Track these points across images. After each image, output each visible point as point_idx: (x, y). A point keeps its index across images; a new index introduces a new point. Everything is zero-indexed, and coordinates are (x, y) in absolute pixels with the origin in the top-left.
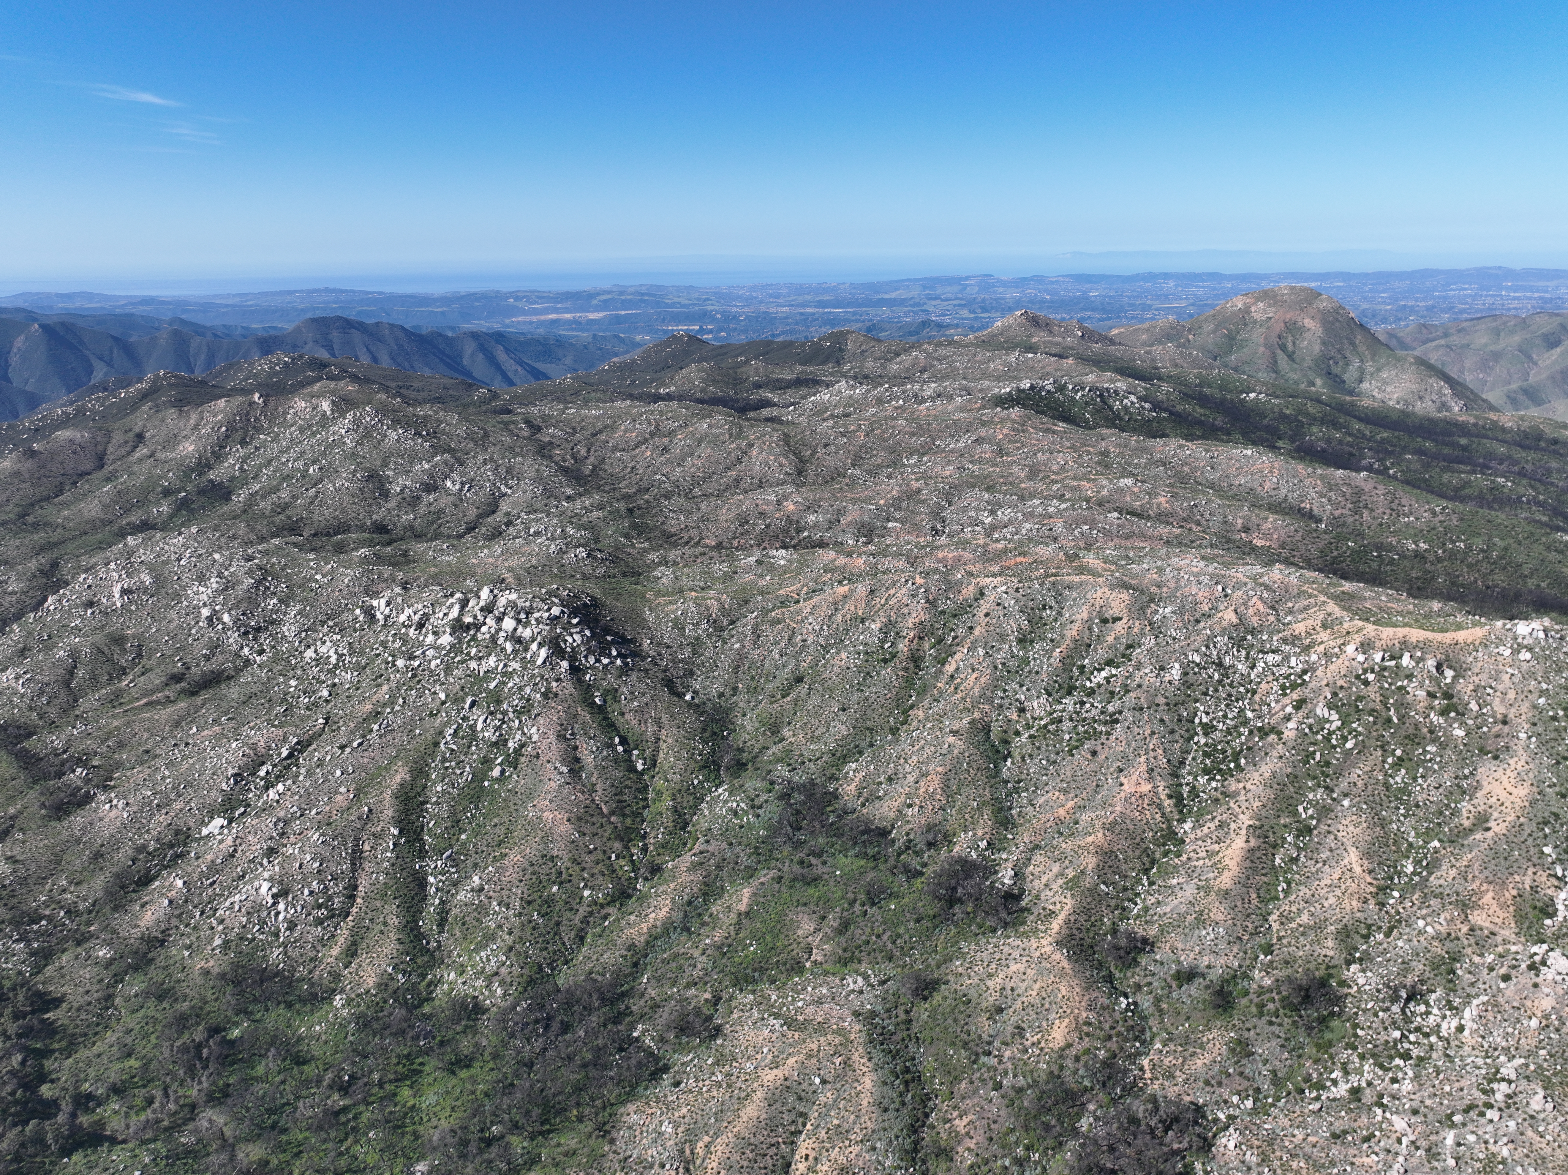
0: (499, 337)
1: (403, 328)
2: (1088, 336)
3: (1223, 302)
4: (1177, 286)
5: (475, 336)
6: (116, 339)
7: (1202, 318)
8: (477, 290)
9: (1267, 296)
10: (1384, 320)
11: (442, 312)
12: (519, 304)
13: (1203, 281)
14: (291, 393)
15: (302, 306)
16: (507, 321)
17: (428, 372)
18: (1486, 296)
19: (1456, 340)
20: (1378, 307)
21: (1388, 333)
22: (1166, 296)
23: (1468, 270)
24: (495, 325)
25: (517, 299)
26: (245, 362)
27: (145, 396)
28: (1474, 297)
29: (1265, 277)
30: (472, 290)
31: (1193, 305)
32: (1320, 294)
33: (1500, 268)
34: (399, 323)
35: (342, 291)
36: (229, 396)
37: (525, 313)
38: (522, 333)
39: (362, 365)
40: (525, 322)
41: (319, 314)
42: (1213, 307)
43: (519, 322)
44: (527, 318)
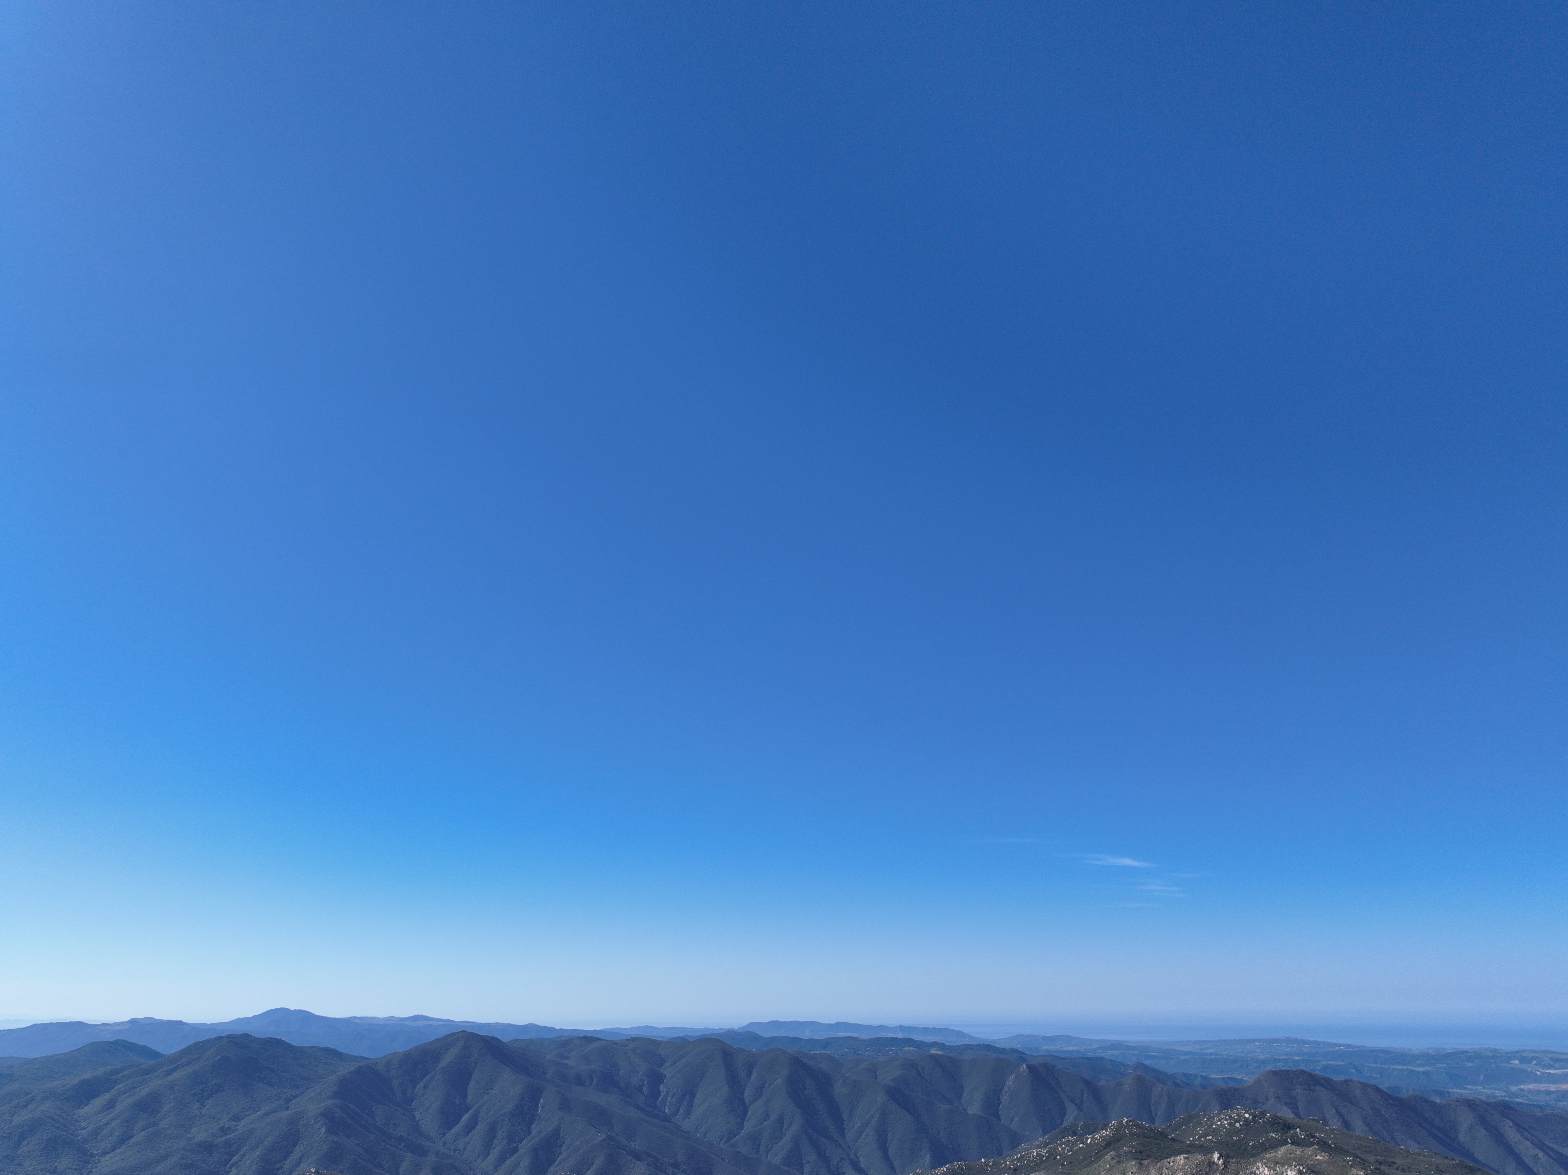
0: (1506, 1109)
1: (1378, 1090)
5: (1471, 1104)
6: (1086, 1082)
8: (1467, 1047)
11: (1424, 1072)
12: (1528, 1068)
14: (1253, 1156)
15: (1262, 1057)
16: (1514, 1089)
17: (1414, 1148)
24: (1497, 1092)
25: (1523, 1060)
26: (1204, 1116)
27: (1109, 1144)
30: (1462, 1048)
34: (1372, 1082)
35: (1305, 1042)
36: (1188, 1152)
37: (1538, 1080)
38: (1540, 1107)
39: (1332, 1130)
40: (1539, 1092)
41: (1280, 1066)
43: (1529, 1091)
44: (1542, 1087)
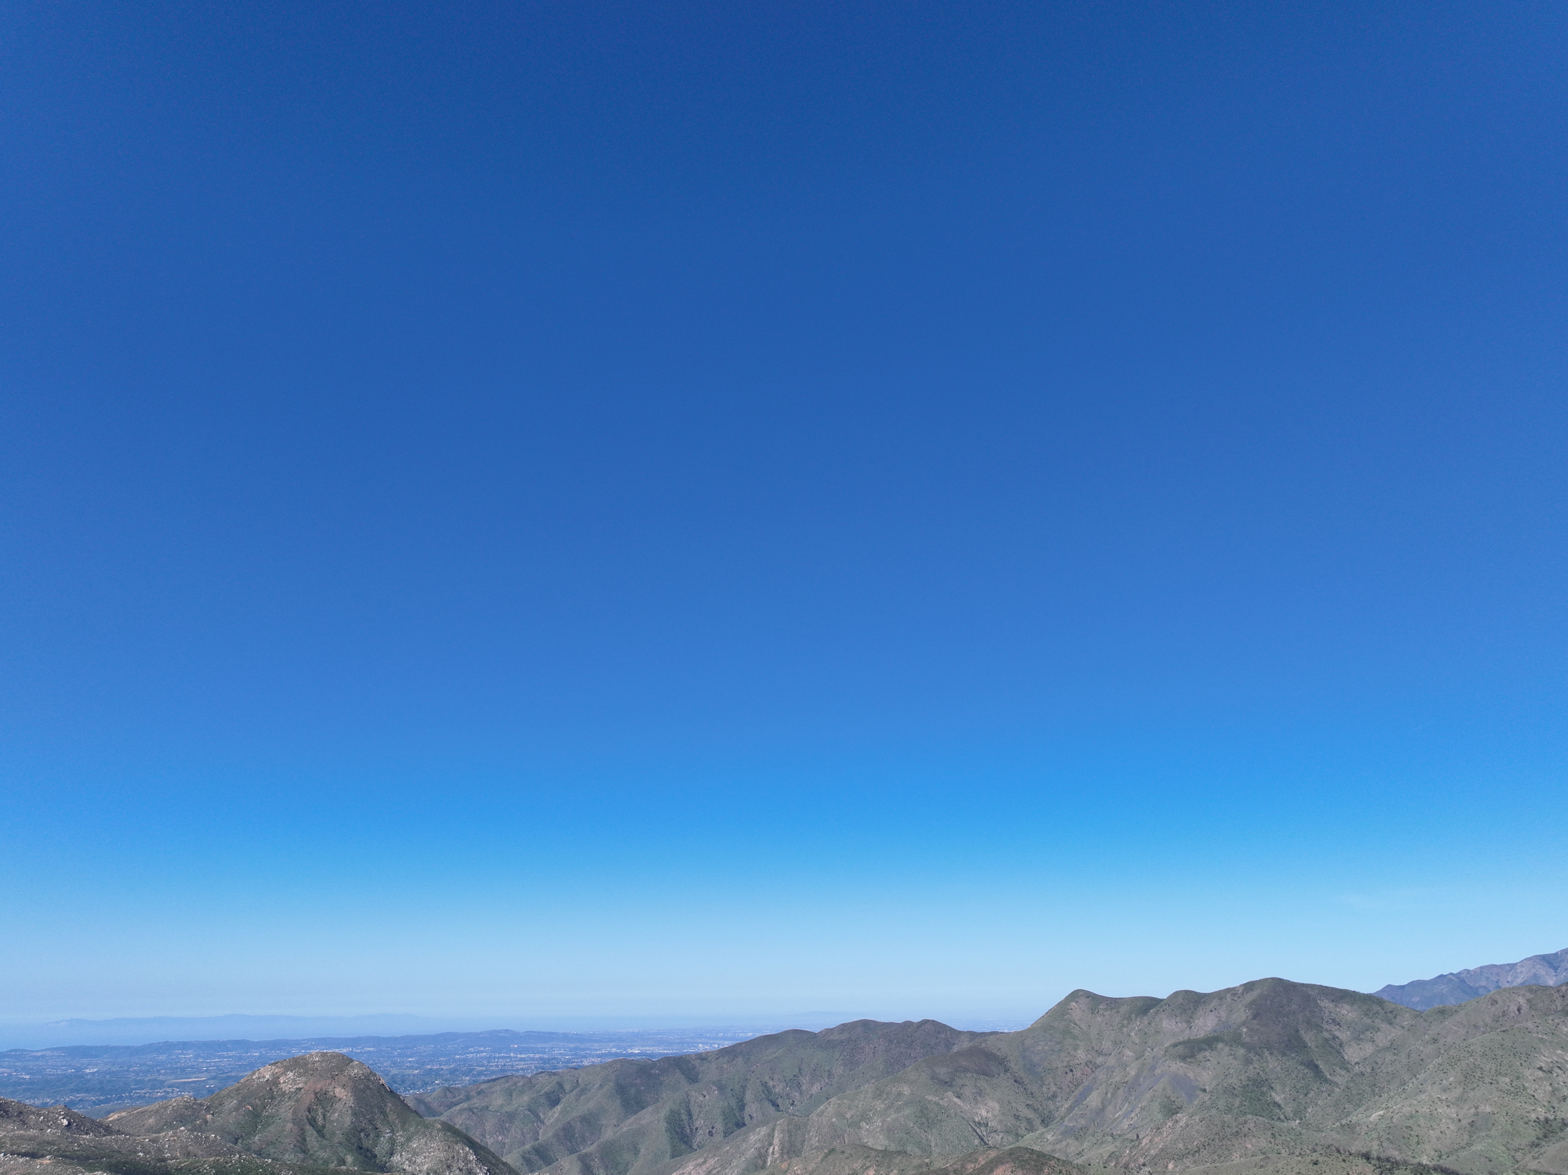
2: (77, 1124)
3: (249, 1073)
4: (197, 1057)
7: (224, 1093)
9: (297, 1064)
10: (413, 1086)
13: (228, 1050)
18: (499, 1058)
19: (477, 1102)
20: (407, 1072)
21: (416, 1099)
22: (183, 1069)
23: (481, 1033)
28: (489, 1059)
29: (296, 1043)
31: (214, 1078)
32: (352, 1061)
33: (507, 1031)
42: (237, 1079)
